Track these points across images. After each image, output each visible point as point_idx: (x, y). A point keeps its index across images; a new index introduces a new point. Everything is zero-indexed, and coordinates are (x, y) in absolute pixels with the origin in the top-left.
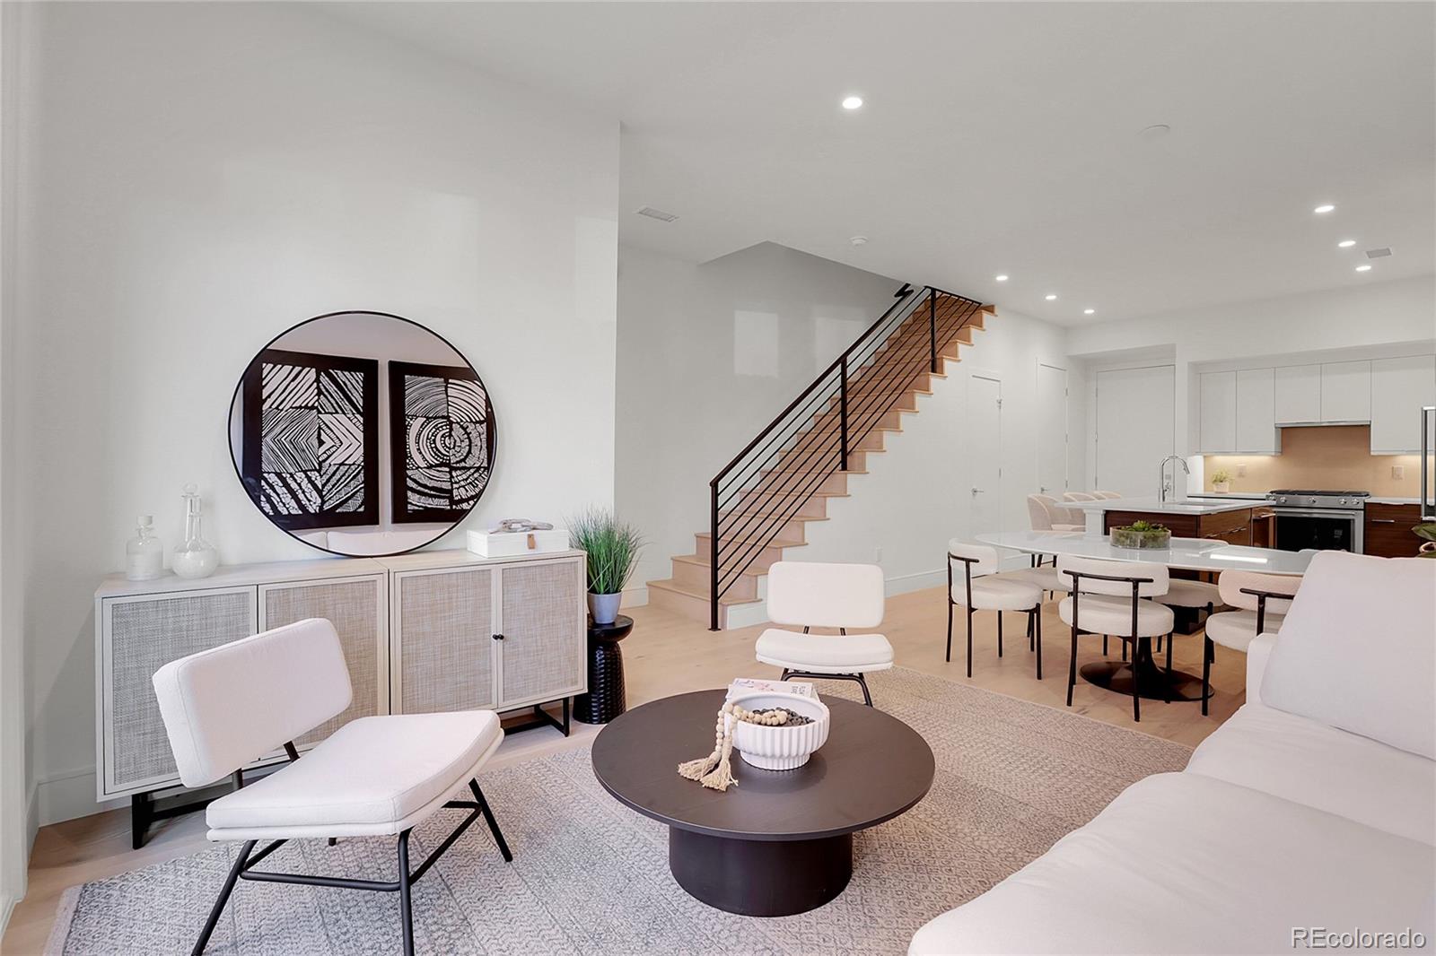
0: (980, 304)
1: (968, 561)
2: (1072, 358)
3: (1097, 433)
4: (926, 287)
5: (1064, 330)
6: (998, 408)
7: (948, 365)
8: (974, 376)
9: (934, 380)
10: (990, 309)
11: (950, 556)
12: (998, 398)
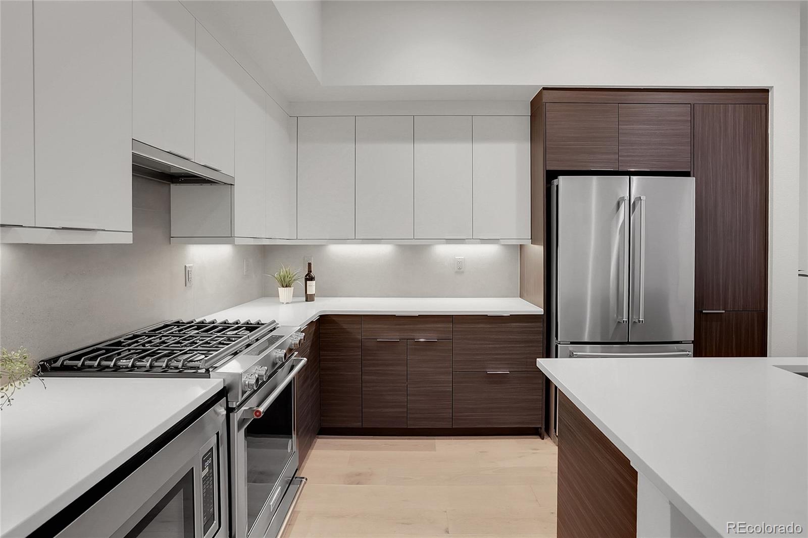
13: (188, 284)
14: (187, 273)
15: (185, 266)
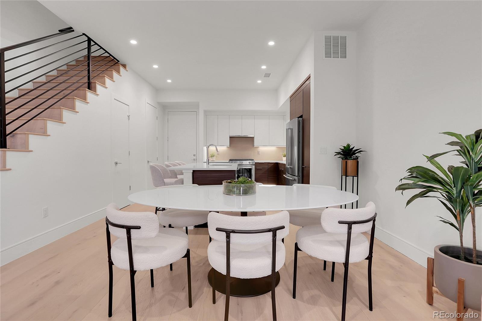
0: (118, 61)
1: (129, 229)
2: (159, 103)
3: (168, 138)
4: (84, 34)
5: (157, 90)
6: (128, 120)
7: (99, 88)
8: (115, 99)
9: (89, 95)
10: (124, 66)
11: (108, 223)
12: (128, 114)
15: (258, 151)
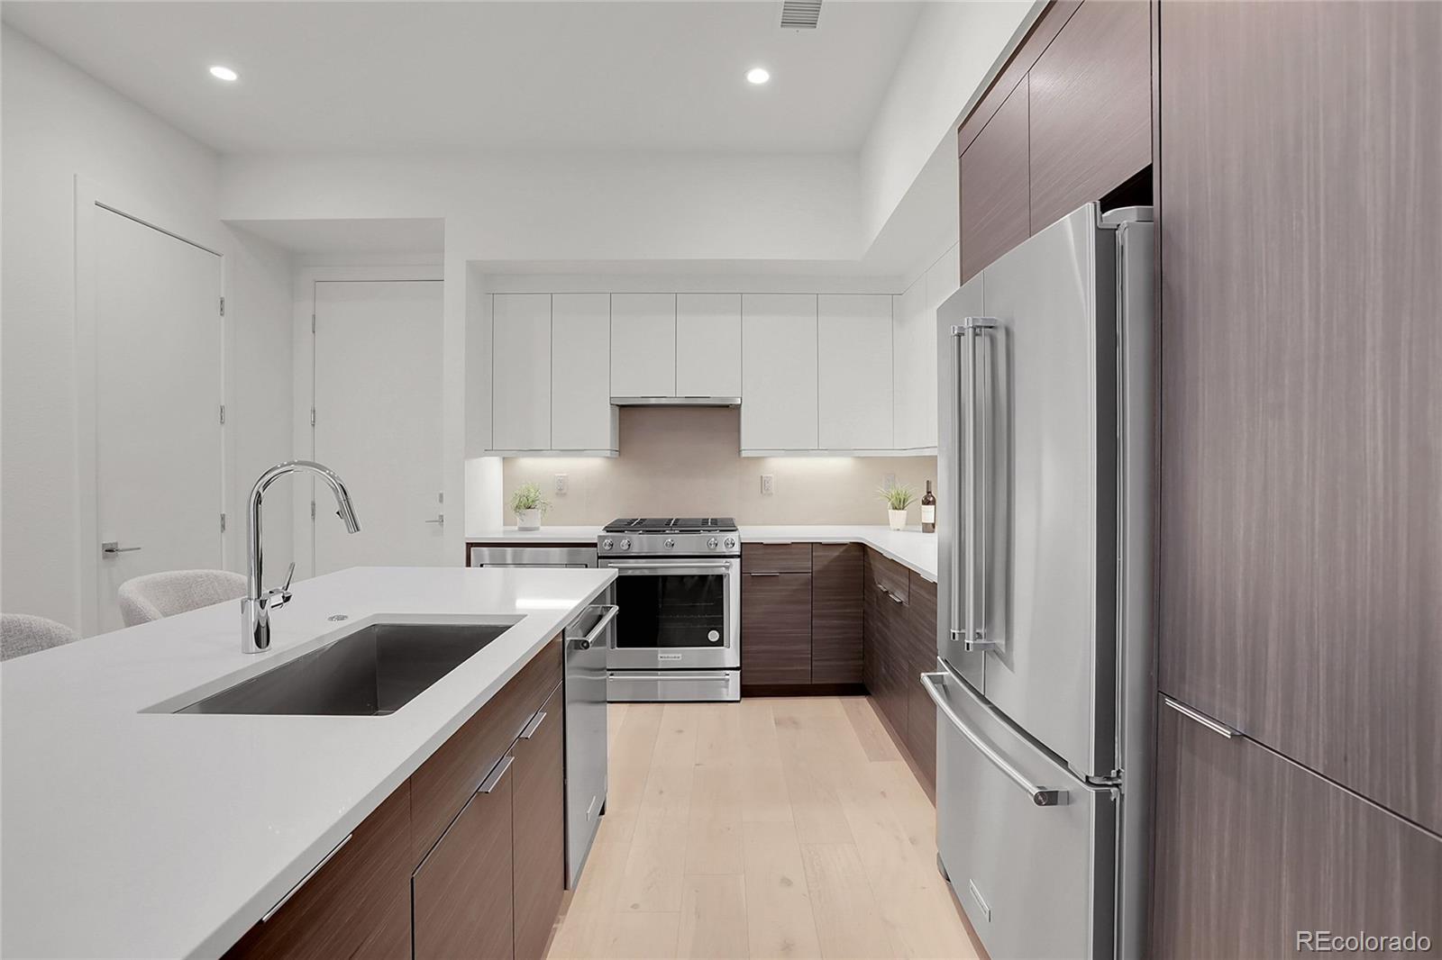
13: (764, 492)
14: (763, 482)
15: (762, 477)
